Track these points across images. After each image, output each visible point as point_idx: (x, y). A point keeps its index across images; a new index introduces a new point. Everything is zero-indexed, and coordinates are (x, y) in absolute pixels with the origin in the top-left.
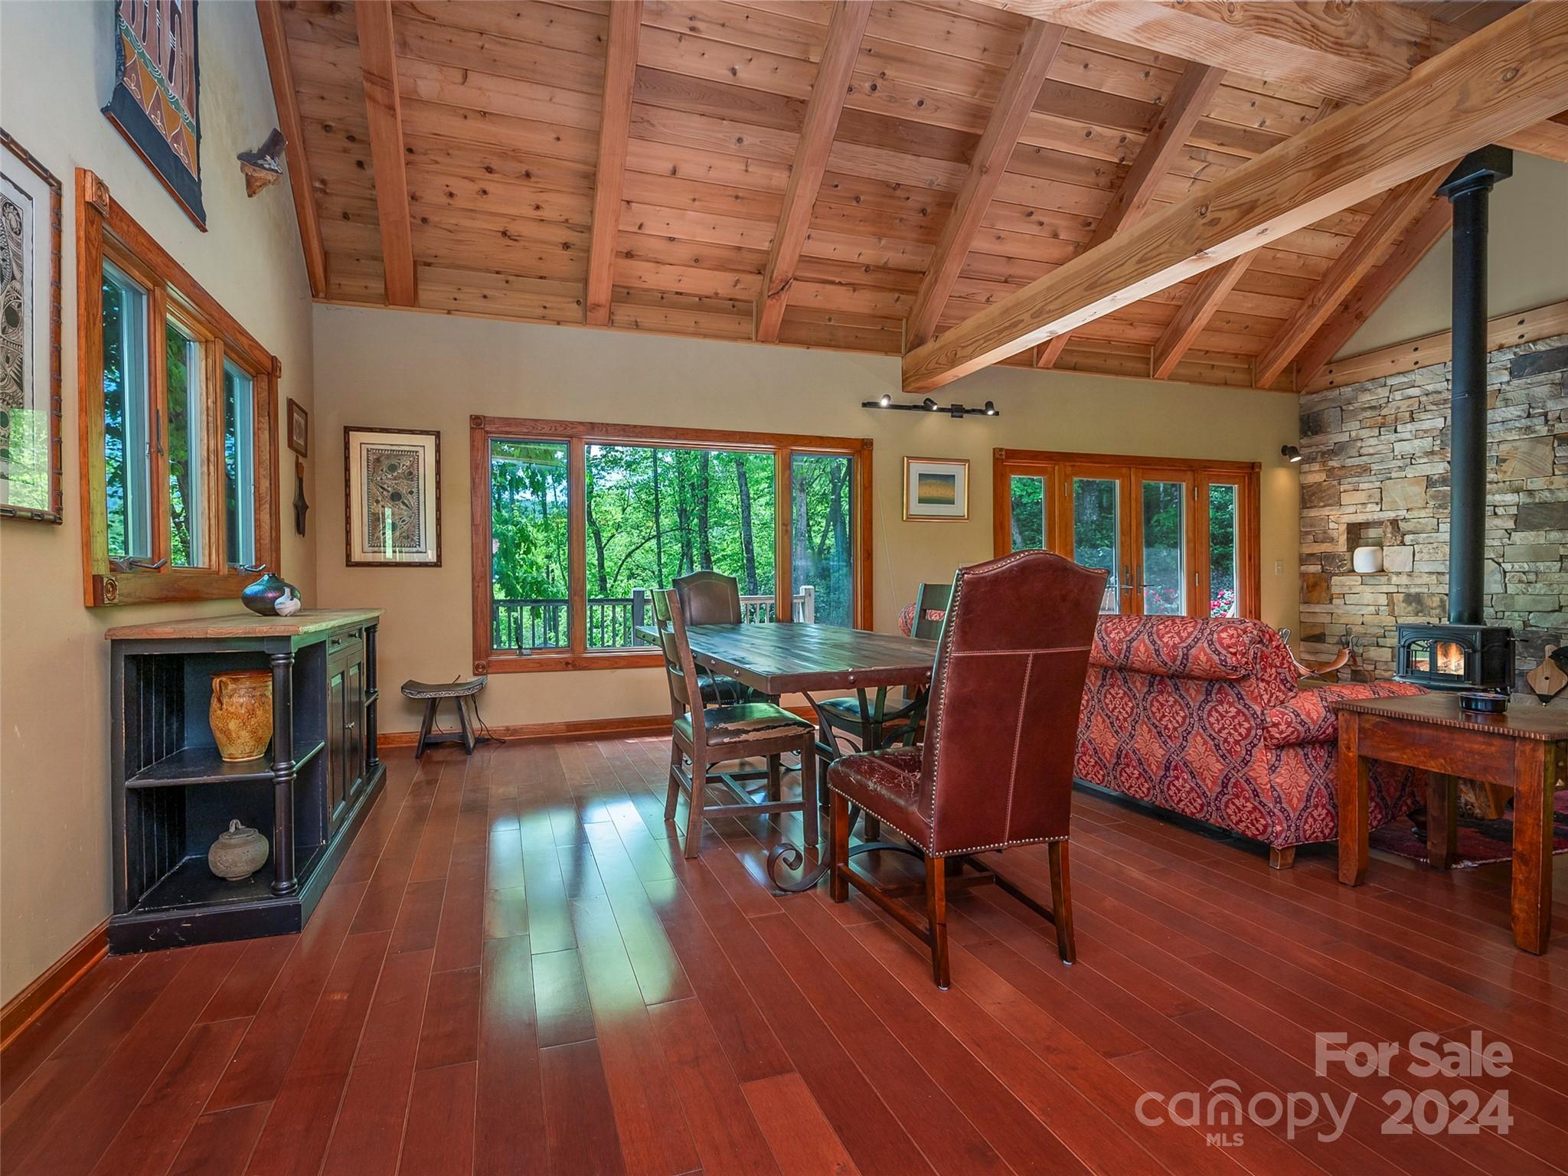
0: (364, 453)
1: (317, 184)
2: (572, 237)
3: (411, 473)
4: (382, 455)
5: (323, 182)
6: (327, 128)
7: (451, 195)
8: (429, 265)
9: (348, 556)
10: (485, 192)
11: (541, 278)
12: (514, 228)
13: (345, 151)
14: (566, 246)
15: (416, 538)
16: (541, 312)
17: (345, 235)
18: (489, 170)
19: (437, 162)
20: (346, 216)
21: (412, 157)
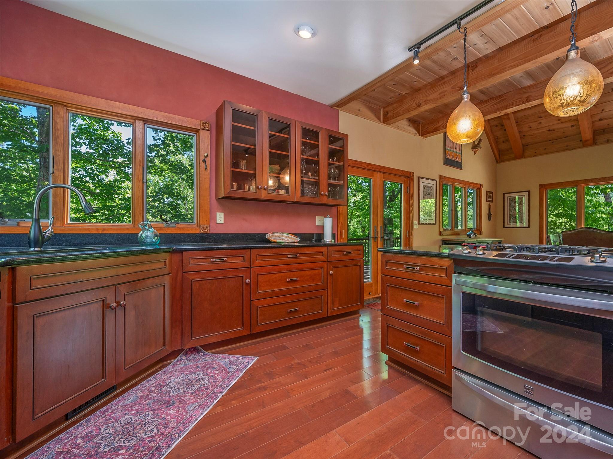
0: (508, 199)
1: (496, 138)
2: (574, 123)
3: (521, 203)
4: (513, 199)
5: (497, 137)
6: (496, 126)
7: (530, 127)
8: (528, 145)
9: (504, 225)
10: (540, 123)
11: (566, 137)
12: (552, 128)
13: (501, 129)
14: (573, 126)
15: (522, 220)
16: (566, 148)
17: (503, 146)
18: (541, 117)
19: (525, 122)
20: (504, 142)
21: (518, 123)
